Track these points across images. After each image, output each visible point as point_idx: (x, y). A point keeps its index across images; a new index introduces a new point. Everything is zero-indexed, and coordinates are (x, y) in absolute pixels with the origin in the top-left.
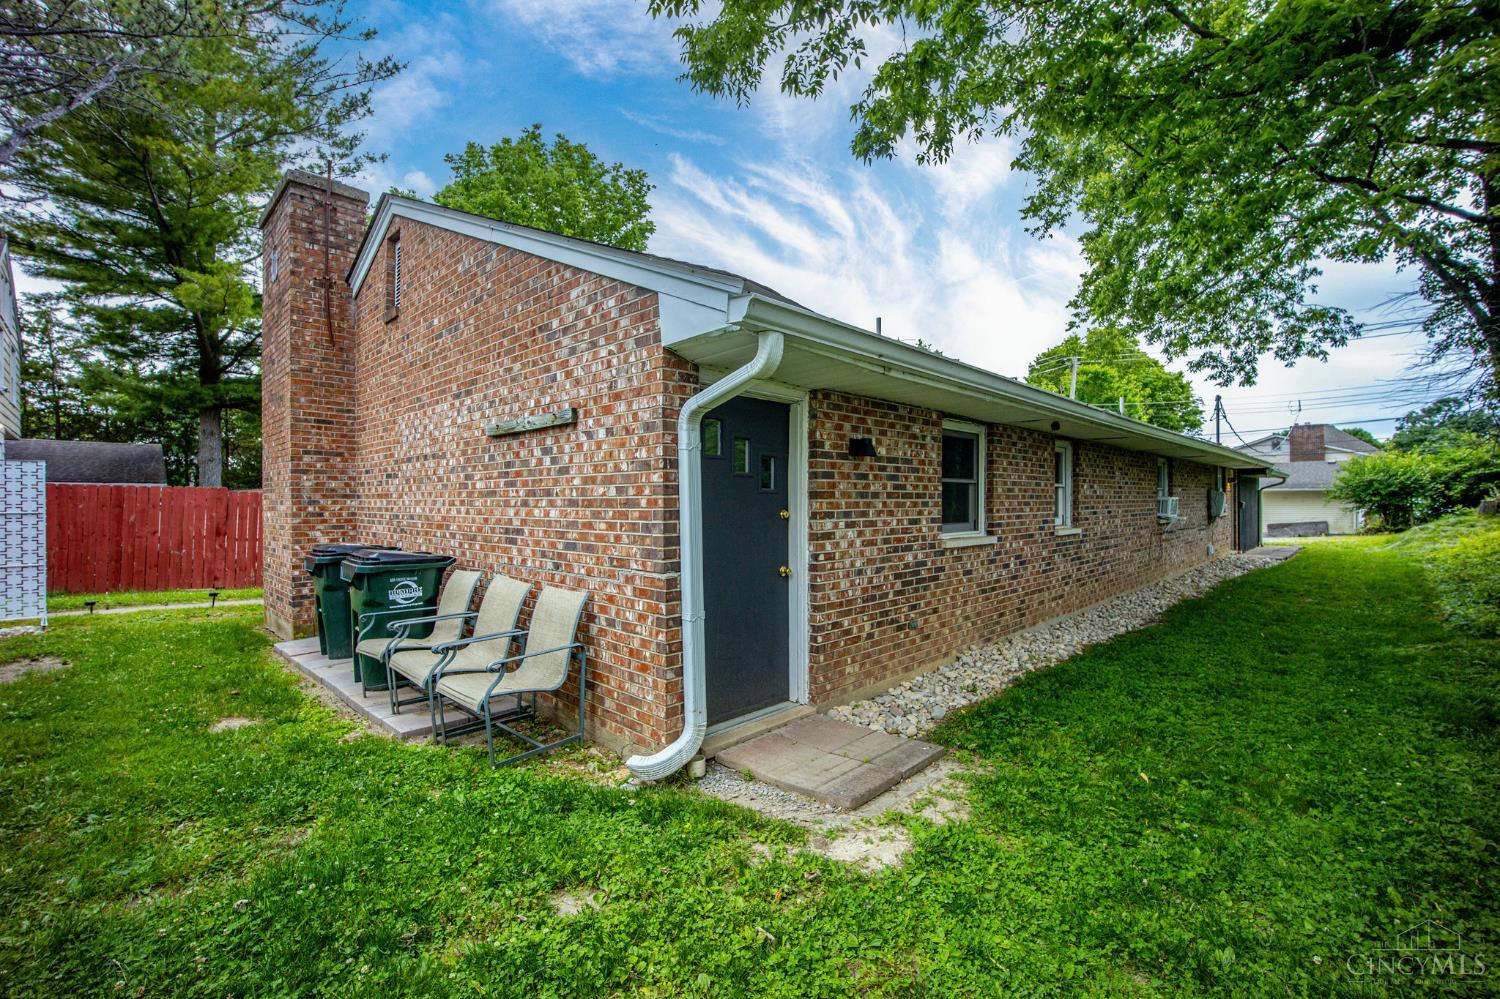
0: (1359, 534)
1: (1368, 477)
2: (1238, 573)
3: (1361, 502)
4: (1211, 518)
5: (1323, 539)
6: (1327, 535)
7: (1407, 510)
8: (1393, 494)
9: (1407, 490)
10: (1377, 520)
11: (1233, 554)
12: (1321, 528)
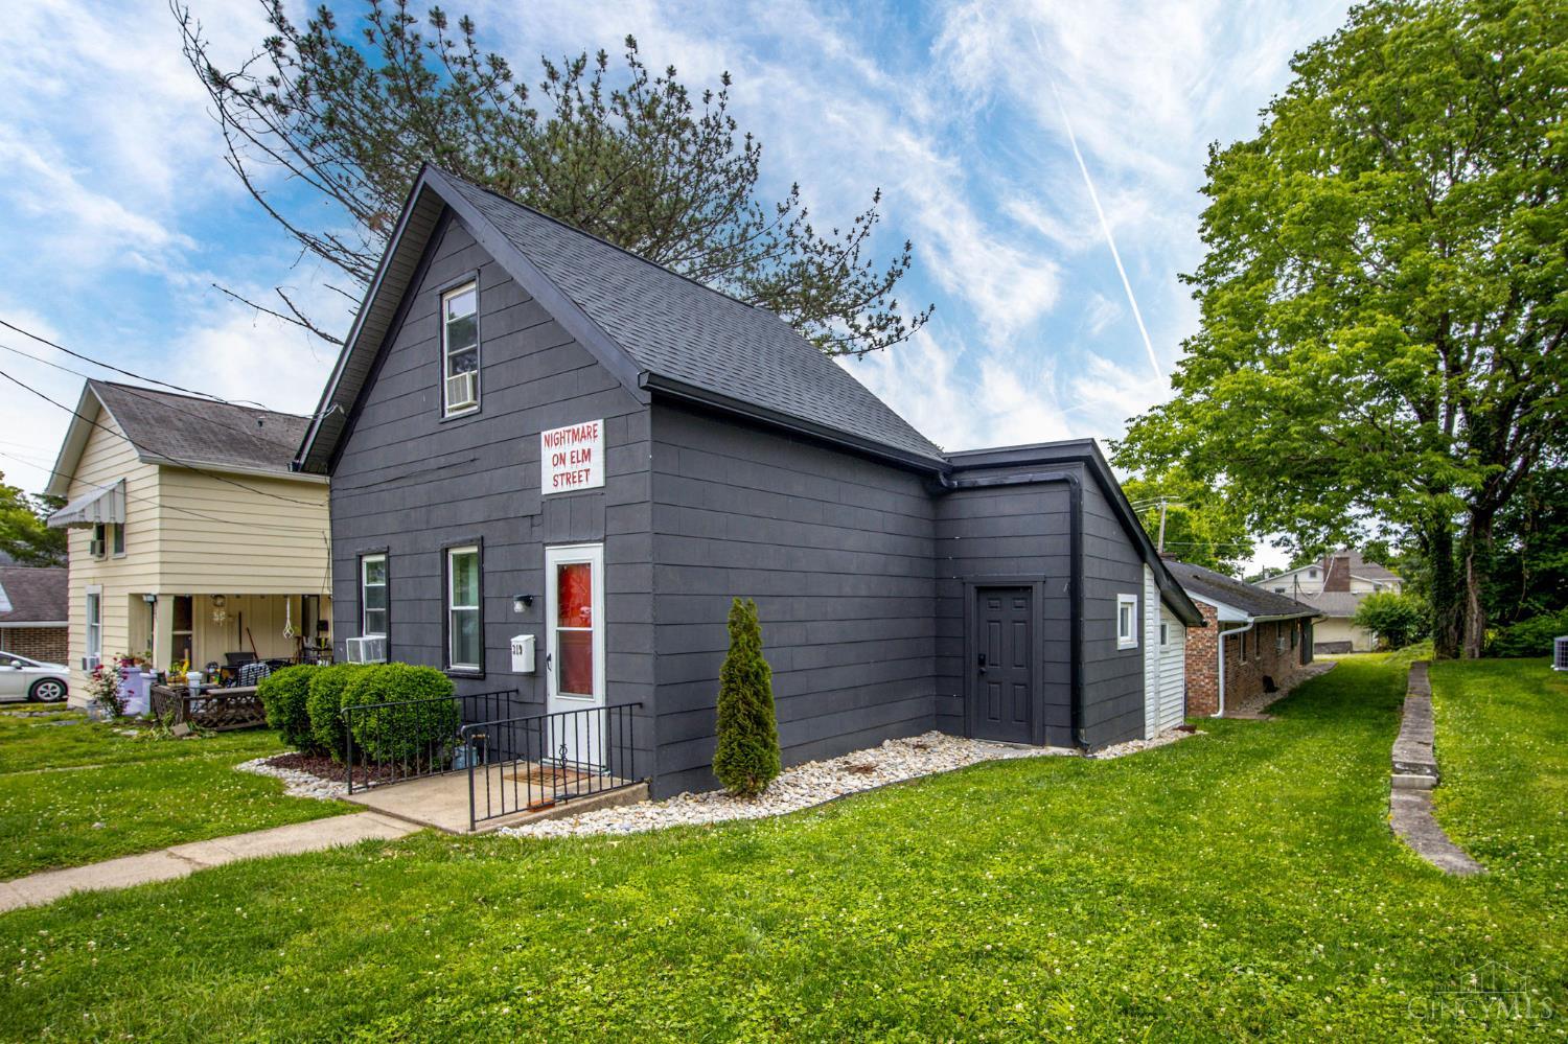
0: (1372, 652)
1: (1379, 610)
2: (1309, 678)
3: (1374, 628)
4: (1292, 647)
5: (1348, 656)
6: (1352, 652)
7: (1403, 633)
8: (1394, 622)
9: (1404, 619)
10: (1385, 641)
11: (1301, 667)
12: (1346, 647)
